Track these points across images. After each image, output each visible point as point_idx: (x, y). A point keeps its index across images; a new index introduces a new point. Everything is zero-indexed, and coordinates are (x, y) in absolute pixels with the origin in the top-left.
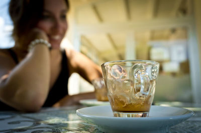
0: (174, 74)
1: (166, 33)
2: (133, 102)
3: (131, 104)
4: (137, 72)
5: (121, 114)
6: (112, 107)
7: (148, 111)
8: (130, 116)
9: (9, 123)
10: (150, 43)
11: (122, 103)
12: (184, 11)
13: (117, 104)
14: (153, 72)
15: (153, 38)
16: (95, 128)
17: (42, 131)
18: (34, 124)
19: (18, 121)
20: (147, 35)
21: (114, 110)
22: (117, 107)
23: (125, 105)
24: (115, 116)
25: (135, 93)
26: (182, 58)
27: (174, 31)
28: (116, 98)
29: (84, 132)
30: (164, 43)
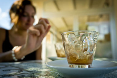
0: (101, 42)
1: (97, 17)
2: (82, 58)
3: (81, 59)
4: (85, 38)
5: (74, 65)
6: (68, 61)
7: (91, 64)
8: (80, 67)
9: (3, 71)
10: (87, 23)
11: (75, 58)
12: (107, 4)
13: (71, 59)
14: (95, 39)
15: (89, 20)
16: (57, 74)
17: (24, 76)
18: (19, 71)
19: (9, 69)
20: (86, 18)
21: (69, 63)
22: (71, 61)
23: (77, 60)
24: (70, 66)
25: (83, 52)
26: (106, 32)
27: (101, 16)
28: (71, 55)
29: (50, 76)
30: (95, 23)
